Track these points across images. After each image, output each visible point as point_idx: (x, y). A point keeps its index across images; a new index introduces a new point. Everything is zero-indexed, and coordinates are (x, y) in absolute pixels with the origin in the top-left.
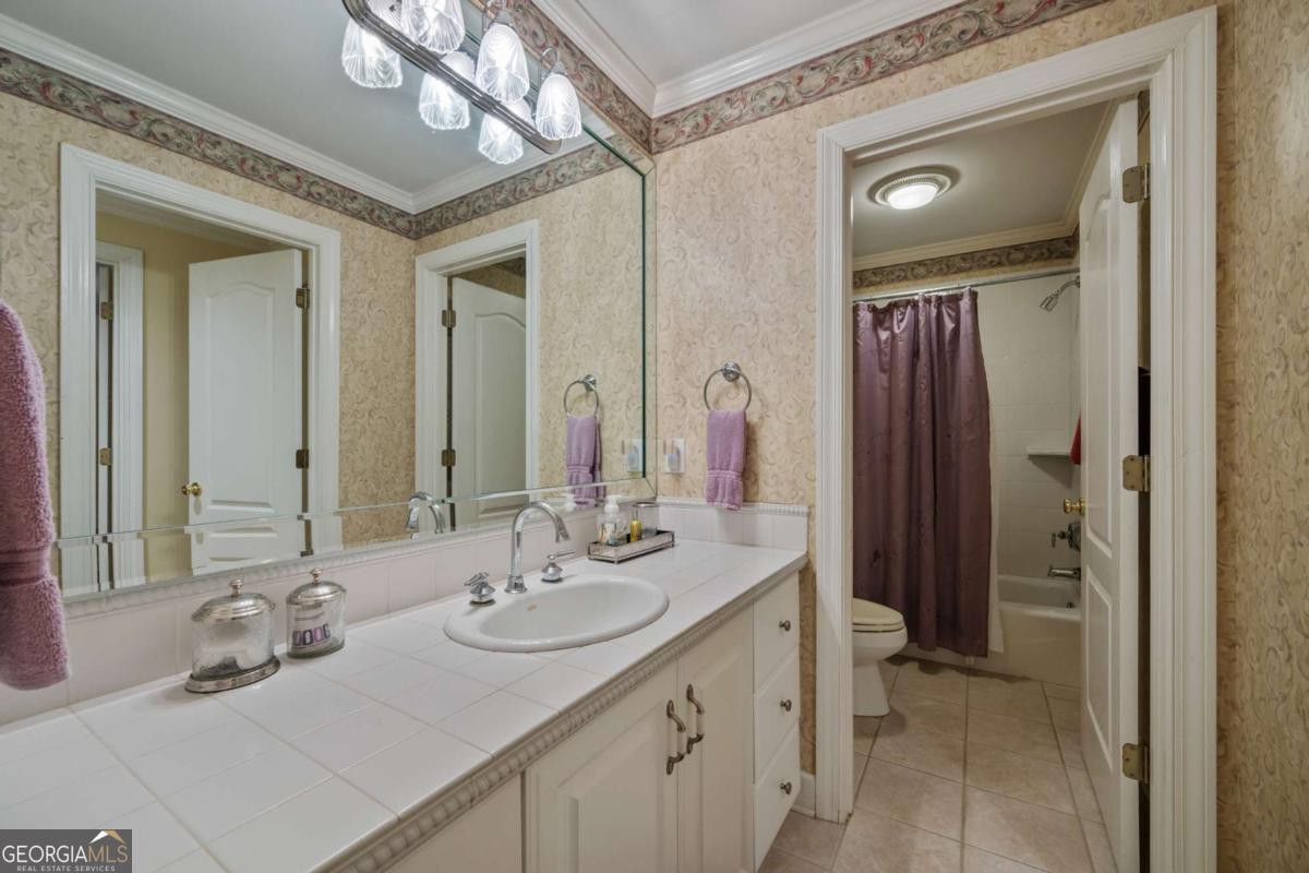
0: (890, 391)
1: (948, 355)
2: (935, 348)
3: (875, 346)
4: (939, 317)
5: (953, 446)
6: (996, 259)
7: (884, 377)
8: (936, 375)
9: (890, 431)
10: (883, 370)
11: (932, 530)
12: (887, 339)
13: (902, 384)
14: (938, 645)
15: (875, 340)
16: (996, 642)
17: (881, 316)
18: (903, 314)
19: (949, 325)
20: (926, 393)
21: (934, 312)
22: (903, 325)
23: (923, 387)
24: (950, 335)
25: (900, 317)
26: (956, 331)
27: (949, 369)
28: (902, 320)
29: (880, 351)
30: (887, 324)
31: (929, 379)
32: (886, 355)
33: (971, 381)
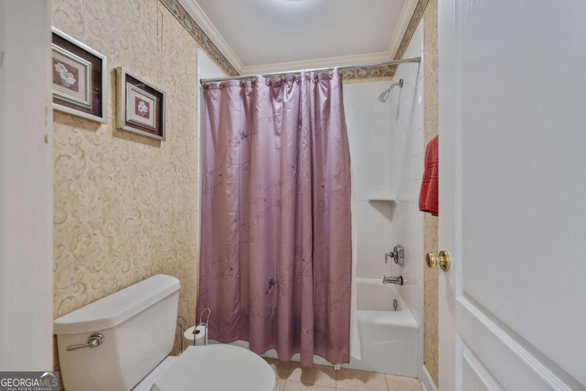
0: (281, 149)
1: (322, 122)
2: (313, 115)
3: (271, 114)
4: (316, 91)
5: (326, 194)
6: (352, 74)
7: (278, 139)
8: (314, 138)
9: (281, 183)
10: (277, 134)
11: (310, 264)
12: (280, 109)
13: (290, 144)
14: (315, 354)
15: (271, 109)
16: (355, 352)
17: (275, 90)
18: (291, 87)
19: (323, 98)
20: (306, 150)
21: (312, 86)
22: (290, 96)
23: (304, 145)
24: (325, 106)
25: (288, 89)
26: (328, 103)
27: (323, 133)
28: (289, 92)
29: (275, 117)
30: (280, 97)
31: (309, 140)
32: (279, 122)
33: (338, 142)
